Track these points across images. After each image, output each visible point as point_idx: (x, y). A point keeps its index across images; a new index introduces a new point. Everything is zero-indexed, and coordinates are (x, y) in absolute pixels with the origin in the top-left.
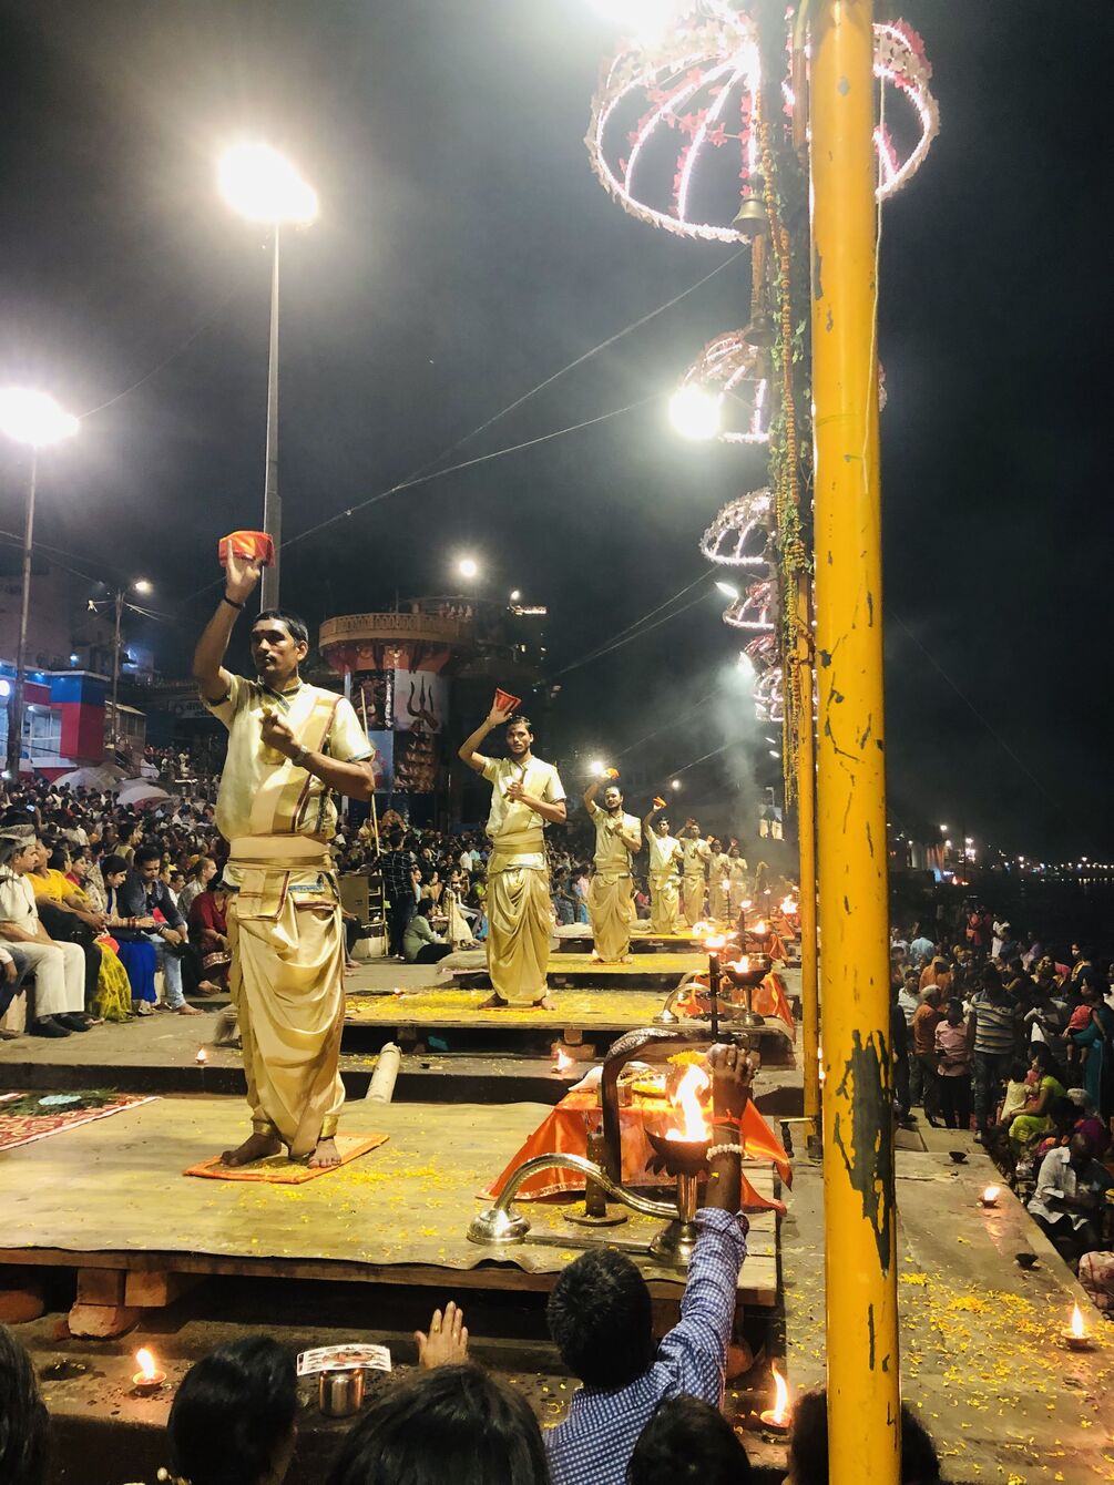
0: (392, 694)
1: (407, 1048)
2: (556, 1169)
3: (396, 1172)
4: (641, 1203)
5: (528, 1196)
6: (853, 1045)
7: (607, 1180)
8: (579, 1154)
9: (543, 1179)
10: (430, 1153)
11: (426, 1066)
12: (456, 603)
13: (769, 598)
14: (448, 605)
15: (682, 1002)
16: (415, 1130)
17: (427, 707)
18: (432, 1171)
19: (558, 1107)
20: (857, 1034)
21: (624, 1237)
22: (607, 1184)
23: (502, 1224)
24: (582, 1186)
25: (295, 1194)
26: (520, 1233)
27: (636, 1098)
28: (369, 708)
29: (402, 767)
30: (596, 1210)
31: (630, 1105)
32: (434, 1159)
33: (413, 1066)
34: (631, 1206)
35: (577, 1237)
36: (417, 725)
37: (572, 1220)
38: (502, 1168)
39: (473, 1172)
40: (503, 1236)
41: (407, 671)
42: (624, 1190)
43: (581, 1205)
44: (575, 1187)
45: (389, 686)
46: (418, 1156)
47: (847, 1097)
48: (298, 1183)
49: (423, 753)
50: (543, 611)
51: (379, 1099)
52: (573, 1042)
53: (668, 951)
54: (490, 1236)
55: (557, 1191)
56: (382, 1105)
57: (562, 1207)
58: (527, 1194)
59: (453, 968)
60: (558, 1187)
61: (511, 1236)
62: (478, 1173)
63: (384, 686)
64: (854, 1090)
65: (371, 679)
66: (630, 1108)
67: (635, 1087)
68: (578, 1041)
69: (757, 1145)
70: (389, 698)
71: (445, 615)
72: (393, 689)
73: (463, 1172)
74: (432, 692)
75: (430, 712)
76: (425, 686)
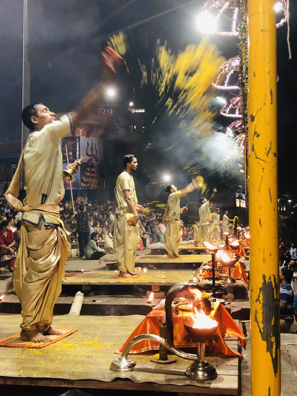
0: (79, 147)
1: (86, 294)
2: (147, 340)
3: (81, 343)
4: (182, 354)
5: (135, 352)
6: (262, 281)
7: (167, 345)
8: (156, 334)
9: (141, 345)
10: (96, 335)
11: (94, 301)
12: (106, 108)
13: (240, 104)
14: (102, 109)
15: (201, 274)
16: (89, 326)
17: (94, 153)
18: (96, 342)
19: (148, 315)
20: (264, 277)
21: (175, 368)
22: (168, 346)
23: (124, 363)
24: (157, 348)
25: (38, 352)
26: (132, 367)
27: (180, 312)
28: (70, 153)
29: (84, 178)
30: (163, 357)
31: (178, 314)
32: (97, 338)
33: (89, 301)
34: (178, 355)
35: (156, 368)
36: (90, 160)
37: (153, 362)
38: (125, 341)
39: (112, 343)
40: (125, 368)
41: (85, 137)
42: (175, 349)
43: (157, 356)
44: (155, 348)
45: (78, 143)
46: (90, 336)
47: (260, 303)
48: (40, 348)
49: (93, 172)
50: (143, 111)
51: (74, 314)
52: (156, 291)
53: (196, 254)
54: (119, 368)
55: (147, 350)
56: (75, 316)
57: (149, 356)
58: (135, 351)
59: (106, 261)
60: (148, 348)
61: (128, 368)
62: (115, 343)
63: (76, 144)
64: (263, 300)
65: (70, 141)
66: (178, 316)
67: (179, 307)
68: (158, 290)
69: (231, 331)
70: (78, 149)
71: (101, 113)
72: (79, 145)
73: (109, 343)
74: (96, 146)
75: (95, 155)
76: (93, 143)
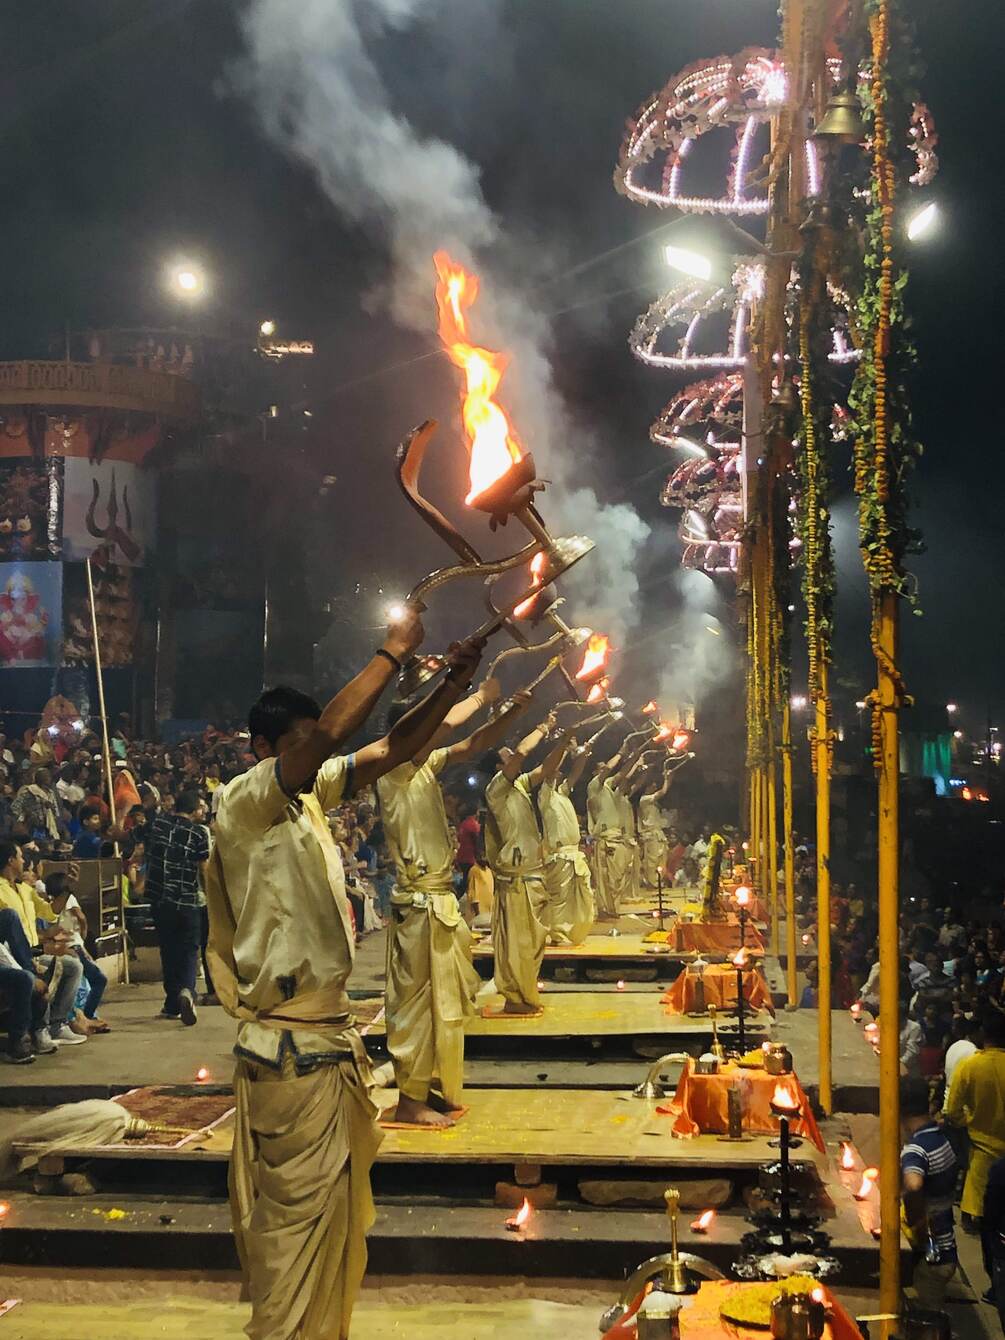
0: (60, 500)
12: (165, 341)
14: (151, 343)
17: (121, 523)
28: (20, 521)
29: (78, 624)
36: (103, 552)
41: (86, 461)
45: (54, 485)
49: (112, 600)
50: (308, 348)
52: (527, 1183)
63: (46, 485)
65: (25, 473)
70: (54, 505)
71: (146, 361)
72: (61, 491)
74: (129, 496)
75: (125, 531)
76: (117, 485)
